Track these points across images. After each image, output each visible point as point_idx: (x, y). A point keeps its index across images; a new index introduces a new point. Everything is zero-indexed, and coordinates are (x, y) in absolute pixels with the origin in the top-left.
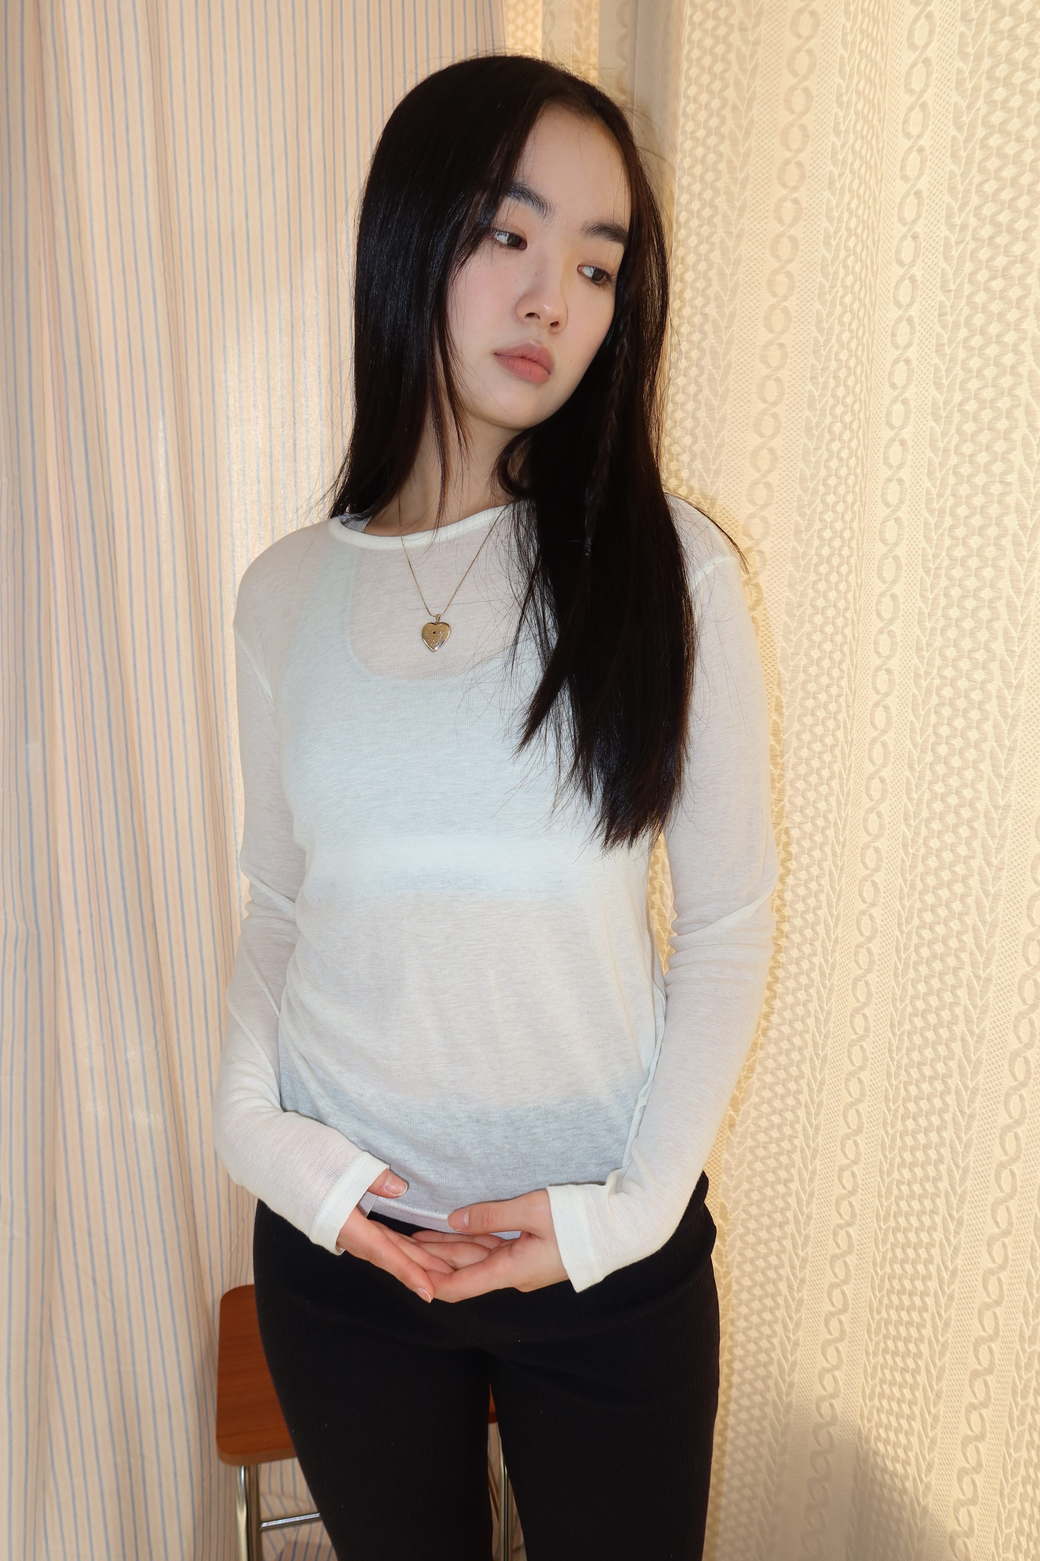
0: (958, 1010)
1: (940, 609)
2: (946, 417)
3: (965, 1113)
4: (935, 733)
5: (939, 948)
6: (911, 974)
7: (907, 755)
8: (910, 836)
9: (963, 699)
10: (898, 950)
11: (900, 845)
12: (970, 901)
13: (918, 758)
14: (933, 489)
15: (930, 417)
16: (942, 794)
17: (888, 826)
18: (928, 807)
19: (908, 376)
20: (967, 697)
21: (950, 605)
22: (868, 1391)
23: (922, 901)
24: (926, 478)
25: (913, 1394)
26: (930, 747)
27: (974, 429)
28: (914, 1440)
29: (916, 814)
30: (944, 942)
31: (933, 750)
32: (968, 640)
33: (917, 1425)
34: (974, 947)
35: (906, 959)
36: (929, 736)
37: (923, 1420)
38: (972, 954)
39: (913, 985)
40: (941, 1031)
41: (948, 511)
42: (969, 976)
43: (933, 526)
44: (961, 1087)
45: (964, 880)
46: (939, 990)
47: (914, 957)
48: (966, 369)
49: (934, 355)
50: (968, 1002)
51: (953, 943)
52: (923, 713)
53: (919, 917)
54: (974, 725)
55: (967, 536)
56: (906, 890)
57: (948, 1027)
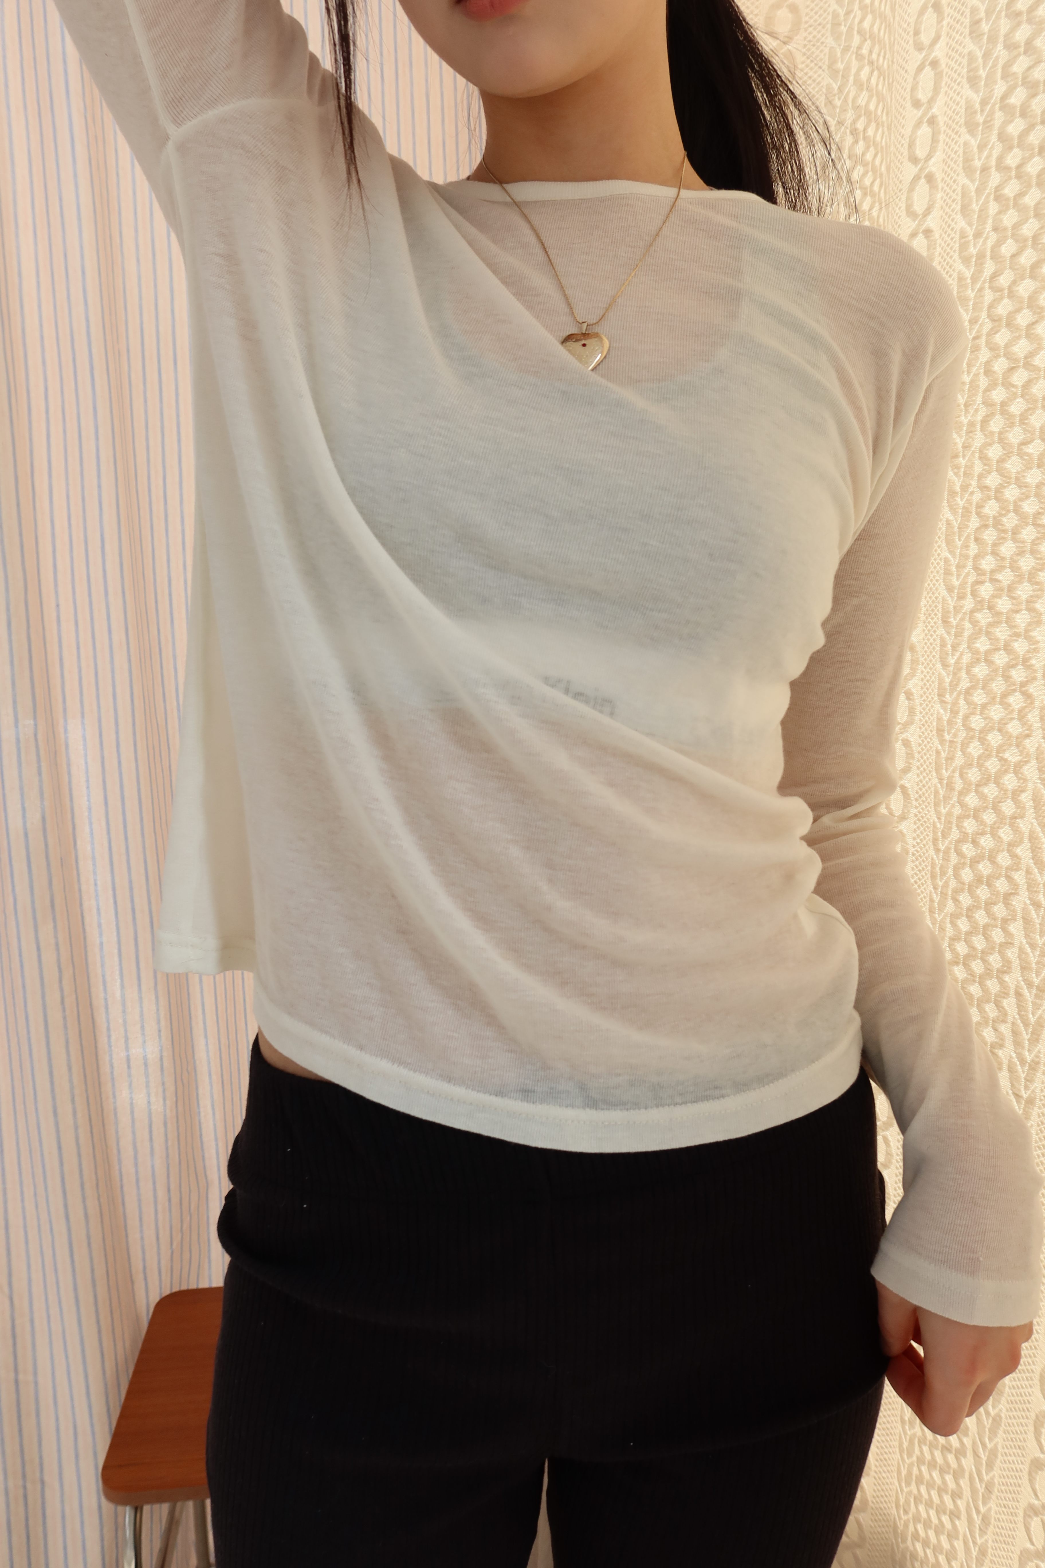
0: (1011, 954)
1: (980, 394)
2: (985, 122)
3: (1021, 1097)
4: (976, 569)
5: (985, 868)
6: (950, 906)
7: (940, 606)
8: (945, 717)
9: (1012, 514)
10: (933, 877)
11: (934, 732)
12: (1026, 798)
13: (955, 608)
14: (968, 229)
15: (963, 130)
16: (986, 653)
17: (919, 708)
18: (969, 673)
19: (935, 84)
20: (1017, 510)
21: (993, 386)
22: (904, 1472)
23: (962, 805)
24: (959, 217)
25: (957, 1484)
26: (969, 589)
27: (1022, 128)
28: (959, 1545)
29: (954, 685)
30: (992, 860)
31: (974, 593)
32: (1017, 429)
33: (962, 1526)
34: (1031, 862)
35: (943, 887)
36: (968, 574)
37: (970, 1521)
38: (1028, 872)
39: (952, 922)
40: (989, 983)
41: (988, 253)
42: (1025, 904)
43: (969, 281)
44: (1016, 1060)
45: (1017, 769)
46: (986, 927)
47: (953, 884)
48: (1010, 46)
49: (968, 40)
50: (1024, 940)
51: (1004, 860)
52: (959, 544)
53: (959, 827)
54: (1028, 548)
55: (1014, 282)
56: (942, 792)
57: (998, 978)
